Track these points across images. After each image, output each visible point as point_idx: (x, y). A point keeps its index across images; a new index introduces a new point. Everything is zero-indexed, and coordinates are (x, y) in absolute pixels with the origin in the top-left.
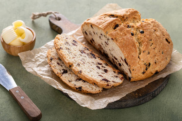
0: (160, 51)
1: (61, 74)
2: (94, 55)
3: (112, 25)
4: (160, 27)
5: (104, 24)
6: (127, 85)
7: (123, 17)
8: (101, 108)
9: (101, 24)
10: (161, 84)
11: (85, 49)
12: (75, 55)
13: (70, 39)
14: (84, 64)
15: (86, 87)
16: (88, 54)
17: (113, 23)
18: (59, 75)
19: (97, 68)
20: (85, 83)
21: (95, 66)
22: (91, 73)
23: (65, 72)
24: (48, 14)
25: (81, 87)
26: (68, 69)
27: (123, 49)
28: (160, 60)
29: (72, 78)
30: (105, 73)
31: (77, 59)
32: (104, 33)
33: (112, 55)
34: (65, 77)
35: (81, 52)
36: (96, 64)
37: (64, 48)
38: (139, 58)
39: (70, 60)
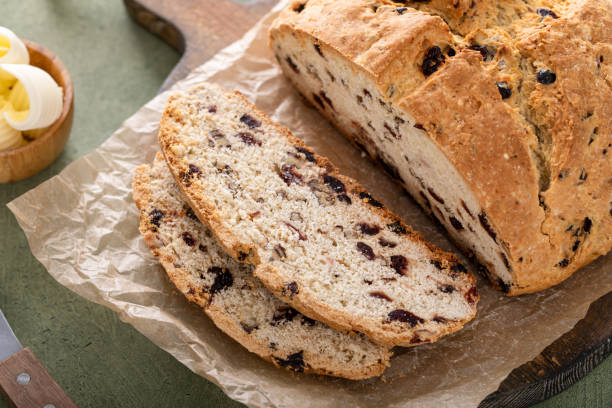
1: (207, 295)
2: (339, 183)
3: (411, 52)
5: (374, 49)
6: (493, 314)
7: (457, 6)
9: (363, 50)
11: (297, 157)
12: (261, 200)
13: (228, 110)
14: (301, 241)
15: (323, 354)
16: (312, 185)
17: (416, 42)
18: (199, 298)
19: (359, 256)
20: (314, 331)
21: (348, 247)
22: (340, 286)
23: (223, 280)
25: (302, 352)
26: (232, 265)
27: (475, 175)
29: (255, 308)
30: (397, 276)
31: (271, 221)
32: (377, 91)
33: (420, 180)
34: (227, 308)
35: (281, 176)
36: (356, 235)
37: (206, 170)
38: (542, 203)
39: (238, 229)
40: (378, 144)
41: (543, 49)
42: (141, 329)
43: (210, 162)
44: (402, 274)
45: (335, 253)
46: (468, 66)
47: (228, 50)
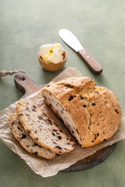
0: (108, 122)
1: (21, 139)
2: (50, 121)
3: (67, 96)
4: (111, 98)
5: (60, 95)
6: (78, 151)
7: (78, 88)
8: (52, 175)
9: (58, 95)
10: (108, 150)
11: (43, 115)
12: (34, 122)
13: (31, 104)
14: (41, 131)
15: (41, 153)
16: (45, 121)
17: (69, 94)
18: (19, 139)
19: (52, 135)
20: (41, 148)
21: (50, 133)
22: (47, 140)
23: (24, 137)
24: (14, 73)
25: (37, 152)
26: (27, 134)
27: (76, 121)
28: (108, 130)
29: (29, 143)
30: (59, 140)
31: (35, 126)
32: (60, 103)
33: (67, 122)
34: (24, 142)
35: (39, 118)
36: (52, 131)
37: (24, 115)
38: (89, 128)
39: (28, 126)
40: (60, 115)
41: (94, 99)
42: (7, 144)
43: (25, 113)
44: (60, 140)
45: (47, 134)
46: (78, 100)
47: (34, 94)
